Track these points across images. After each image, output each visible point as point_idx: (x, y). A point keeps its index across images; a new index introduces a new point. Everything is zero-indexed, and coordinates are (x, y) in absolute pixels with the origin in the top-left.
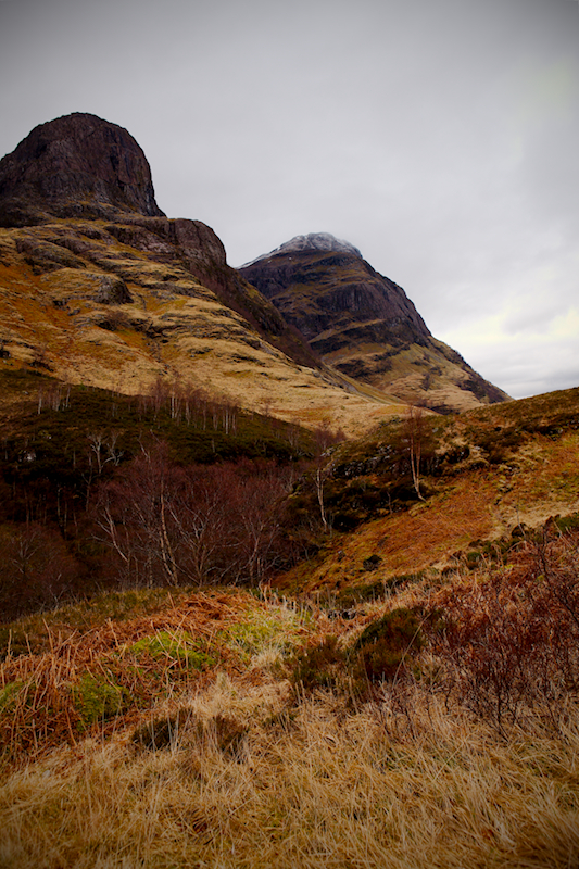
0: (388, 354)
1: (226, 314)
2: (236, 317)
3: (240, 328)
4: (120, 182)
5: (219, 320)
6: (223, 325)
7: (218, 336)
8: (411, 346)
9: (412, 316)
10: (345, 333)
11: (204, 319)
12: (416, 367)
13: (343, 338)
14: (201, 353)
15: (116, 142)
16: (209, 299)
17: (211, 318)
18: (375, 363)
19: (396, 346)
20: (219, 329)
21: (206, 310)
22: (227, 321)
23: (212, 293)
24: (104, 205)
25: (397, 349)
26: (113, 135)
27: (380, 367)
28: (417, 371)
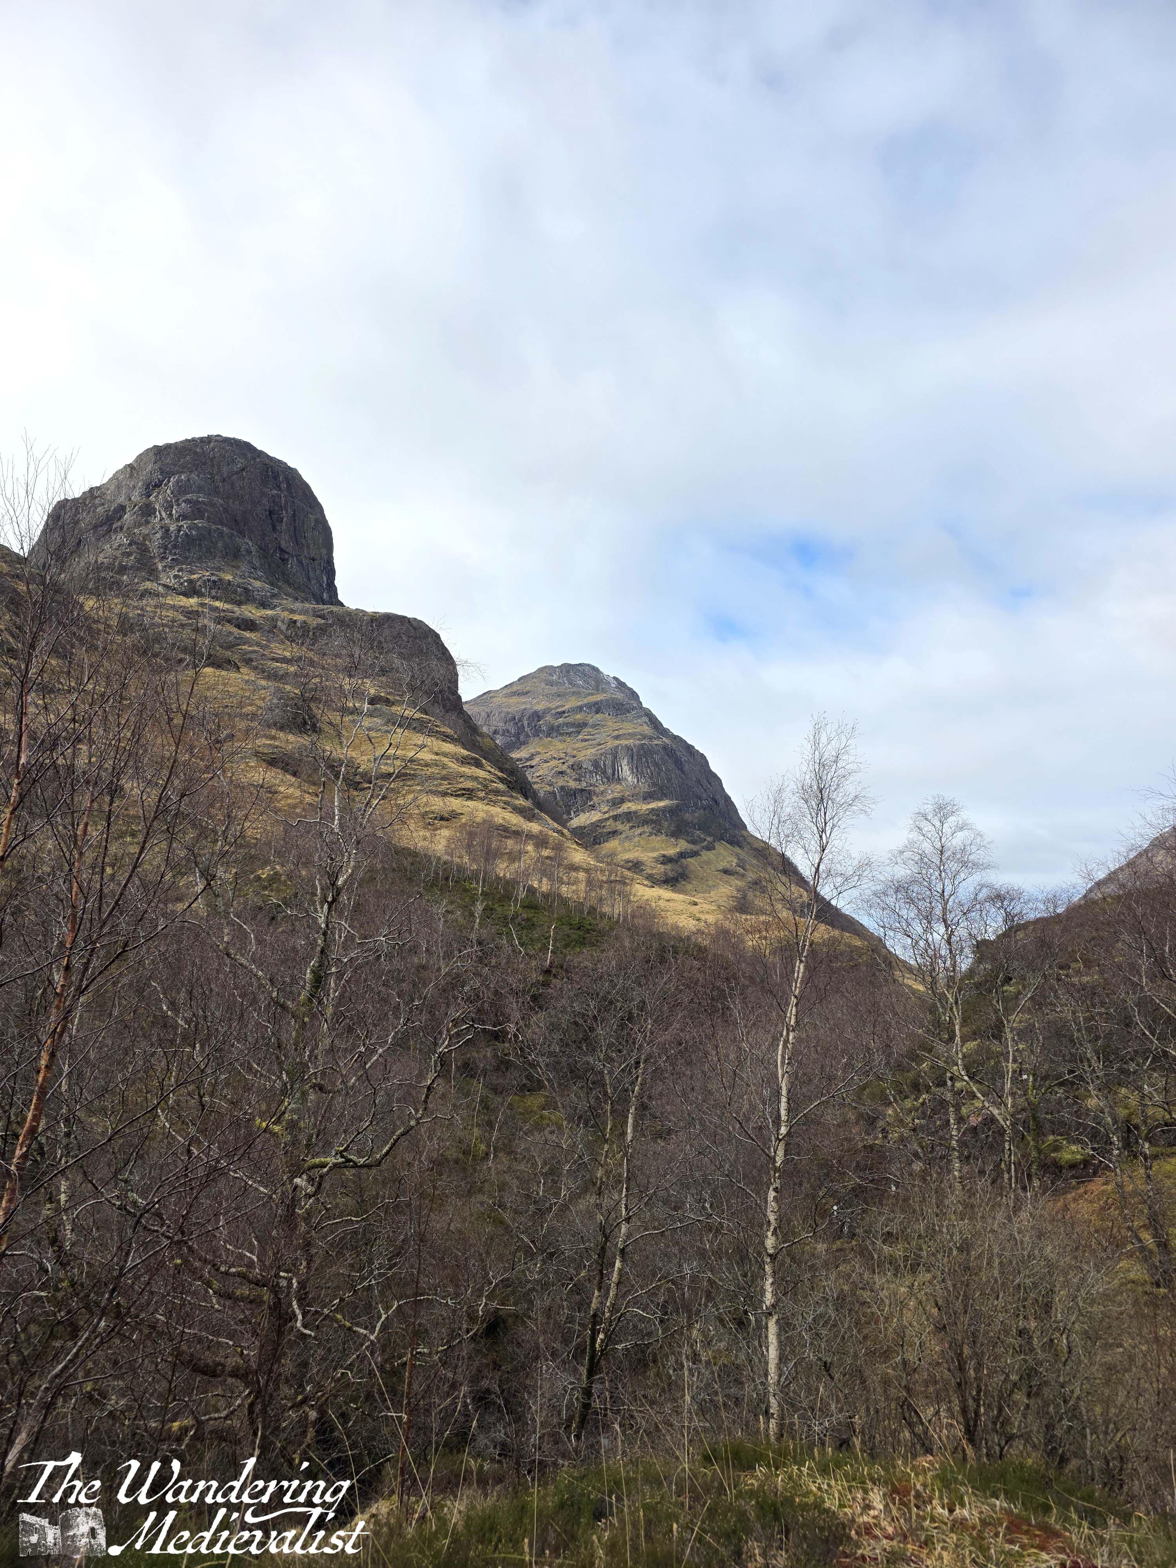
0: (682, 855)
1: (478, 765)
2: (489, 768)
3: (501, 786)
4: (282, 551)
5: (466, 770)
6: (476, 779)
7: (468, 794)
8: (717, 845)
9: (718, 797)
10: (615, 818)
11: (444, 766)
12: (726, 877)
13: (611, 825)
14: (442, 819)
15: (279, 487)
16: (446, 738)
17: (454, 766)
18: (662, 868)
19: (693, 842)
20: (469, 784)
21: (445, 755)
22: (481, 773)
23: (449, 731)
24: (257, 584)
25: (695, 848)
26: (276, 478)
27: (671, 874)
28: (727, 882)
